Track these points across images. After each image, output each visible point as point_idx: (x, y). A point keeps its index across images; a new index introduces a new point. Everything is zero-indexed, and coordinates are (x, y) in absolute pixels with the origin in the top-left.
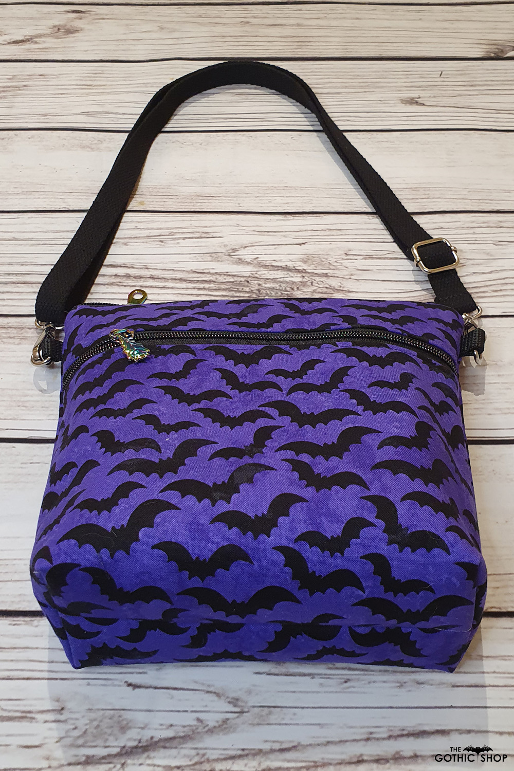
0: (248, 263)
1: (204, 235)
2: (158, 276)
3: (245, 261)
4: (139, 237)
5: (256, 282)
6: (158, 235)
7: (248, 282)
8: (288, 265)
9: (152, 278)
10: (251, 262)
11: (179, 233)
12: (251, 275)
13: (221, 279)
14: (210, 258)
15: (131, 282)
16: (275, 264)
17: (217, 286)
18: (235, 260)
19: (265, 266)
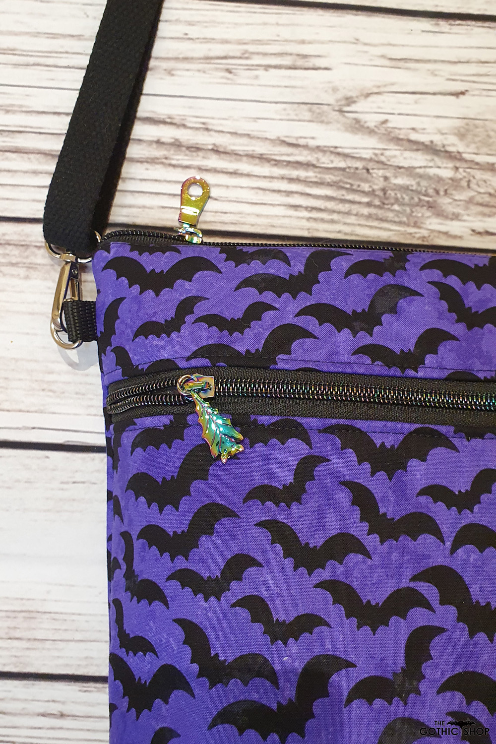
0: (371, 132)
1: (300, 62)
2: (225, 148)
3: (366, 125)
4: (192, 58)
5: (381, 172)
6: (223, 54)
7: (368, 170)
8: (435, 142)
9: (216, 151)
10: (376, 130)
11: (258, 53)
12: (373, 156)
13: (326, 161)
14: (307, 115)
15: (182, 158)
16: (414, 136)
17: (319, 176)
18: (348, 121)
19: (397, 140)
